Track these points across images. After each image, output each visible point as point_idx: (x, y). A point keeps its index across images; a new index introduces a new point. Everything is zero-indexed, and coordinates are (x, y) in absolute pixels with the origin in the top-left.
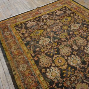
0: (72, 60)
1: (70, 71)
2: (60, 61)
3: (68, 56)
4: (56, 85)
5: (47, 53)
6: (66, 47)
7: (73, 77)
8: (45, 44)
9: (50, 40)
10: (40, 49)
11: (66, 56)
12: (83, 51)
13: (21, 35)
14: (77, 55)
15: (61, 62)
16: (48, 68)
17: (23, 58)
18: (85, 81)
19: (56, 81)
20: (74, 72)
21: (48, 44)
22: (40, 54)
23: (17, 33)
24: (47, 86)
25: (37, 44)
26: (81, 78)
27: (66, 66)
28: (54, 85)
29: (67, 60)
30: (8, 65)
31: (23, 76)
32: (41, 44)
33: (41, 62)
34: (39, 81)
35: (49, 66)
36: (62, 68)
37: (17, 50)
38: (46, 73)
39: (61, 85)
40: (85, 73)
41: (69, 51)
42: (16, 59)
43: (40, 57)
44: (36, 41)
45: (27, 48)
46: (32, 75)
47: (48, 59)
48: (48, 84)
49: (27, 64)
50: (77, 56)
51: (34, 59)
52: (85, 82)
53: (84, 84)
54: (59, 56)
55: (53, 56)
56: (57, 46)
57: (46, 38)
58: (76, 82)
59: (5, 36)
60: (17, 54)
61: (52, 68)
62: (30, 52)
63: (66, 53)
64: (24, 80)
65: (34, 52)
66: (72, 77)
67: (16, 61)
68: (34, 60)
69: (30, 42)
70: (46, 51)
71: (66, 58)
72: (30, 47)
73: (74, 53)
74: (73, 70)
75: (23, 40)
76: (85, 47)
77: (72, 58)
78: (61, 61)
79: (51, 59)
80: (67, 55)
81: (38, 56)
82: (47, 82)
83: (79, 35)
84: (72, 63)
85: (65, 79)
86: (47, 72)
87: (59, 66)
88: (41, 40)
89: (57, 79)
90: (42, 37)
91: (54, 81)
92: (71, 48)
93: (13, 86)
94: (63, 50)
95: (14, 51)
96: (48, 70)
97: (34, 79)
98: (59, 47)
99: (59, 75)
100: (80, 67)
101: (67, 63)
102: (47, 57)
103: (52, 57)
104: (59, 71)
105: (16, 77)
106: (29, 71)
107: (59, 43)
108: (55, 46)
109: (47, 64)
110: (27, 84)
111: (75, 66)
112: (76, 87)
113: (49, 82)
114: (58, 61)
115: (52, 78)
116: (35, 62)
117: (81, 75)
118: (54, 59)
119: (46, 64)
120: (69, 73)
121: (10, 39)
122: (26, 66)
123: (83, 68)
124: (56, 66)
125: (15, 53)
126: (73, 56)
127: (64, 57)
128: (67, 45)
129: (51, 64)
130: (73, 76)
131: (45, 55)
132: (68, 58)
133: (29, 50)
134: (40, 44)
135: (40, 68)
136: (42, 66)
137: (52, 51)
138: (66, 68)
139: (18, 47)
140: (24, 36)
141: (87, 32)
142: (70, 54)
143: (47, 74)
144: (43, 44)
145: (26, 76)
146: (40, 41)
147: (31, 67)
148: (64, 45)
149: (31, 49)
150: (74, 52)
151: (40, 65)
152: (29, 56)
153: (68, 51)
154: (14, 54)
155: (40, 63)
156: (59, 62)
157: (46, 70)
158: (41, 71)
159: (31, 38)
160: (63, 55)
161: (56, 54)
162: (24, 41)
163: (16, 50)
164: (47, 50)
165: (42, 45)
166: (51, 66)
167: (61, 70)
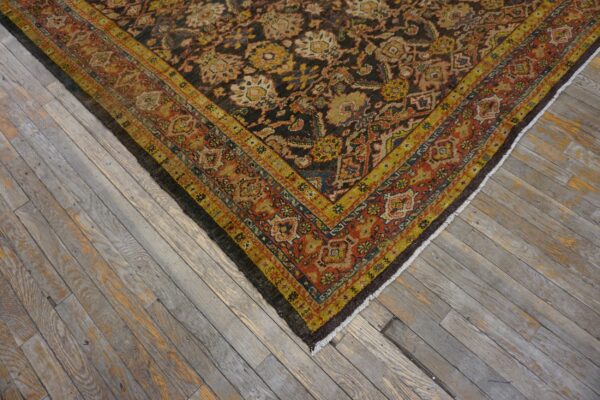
0: (308, 46)
1: (307, 72)
2: (269, 56)
3: (294, 38)
4: (266, 118)
5: (222, 44)
6: (282, 16)
7: (317, 86)
8: (208, 23)
9: (226, 6)
10: (194, 38)
11: (287, 38)
12: (342, 12)
13: (113, 15)
14: (323, 26)
15: (273, 58)
16: (232, 82)
17: (143, 76)
18: (354, 86)
19: (265, 108)
20: (320, 73)
21: (221, 20)
22: (199, 54)
23: (97, 13)
24: (240, 127)
25: (182, 29)
26: (343, 82)
27: (291, 64)
29: (291, 49)
30: (95, 109)
31: (156, 123)
32: (195, 26)
33: (205, 74)
34: (211, 120)
35: (235, 77)
36: (280, 71)
37: (111, 60)
38: (228, 96)
39: (284, 112)
40: (354, 68)
41: (294, 23)
42: (116, 86)
43: (200, 61)
44: (175, 20)
45: (148, 47)
46: (185, 113)
47: (227, 60)
48: (242, 120)
49: (159, 89)
50: (323, 32)
51: (180, 69)
52: (356, 90)
53: (352, 94)
54: (264, 43)
55: (244, 47)
56: (251, 18)
57: (208, 5)
58: (330, 94)
59: (51, 30)
60: (115, 70)
61: (248, 78)
62: (162, 56)
63: (287, 32)
64: (160, 130)
65: (177, 51)
66: (313, 87)
67: (119, 90)
68: (181, 72)
69: (151, 28)
70: (217, 39)
71: (288, 43)
72: (159, 43)
73: (311, 25)
74: (316, 67)
75: (125, 28)
77: (307, 40)
78: (273, 55)
79: (240, 57)
80: (289, 35)
81: (192, 58)
82: (239, 118)
84: (309, 52)
85: (292, 98)
86: (233, 94)
87: (270, 70)
88: (190, 14)
89: (269, 103)
90: (192, 6)
91: (260, 110)
92: (300, 15)
93: (129, 154)
94: (275, 26)
95: (103, 65)
96: (234, 87)
97: (195, 121)
98: (260, 21)
99: (271, 90)
100: (335, 57)
101: (294, 56)
102: (223, 56)
103: (241, 52)
104: (271, 82)
105: (131, 131)
106: (170, 104)
108: (246, 21)
109: (227, 72)
110: (171, 138)
111: (320, 58)
112: (330, 105)
113: (242, 116)
114: (264, 58)
115: (252, 104)
116: (185, 78)
117: (340, 75)
118: (250, 56)
119: (225, 75)
120: (304, 79)
121: (72, 35)
122: (156, 95)
123: (345, 56)
124: (259, 72)
125: (106, 70)
126: (309, 34)
127: (280, 42)
128: (285, 8)
129: (241, 70)
130: (318, 83)
131: (216, 51)
132: (293, 44)
133: (157, 51)
134: (192, 28)
135: (206, 89)
136: (212, 82)
137: (239, 36)
138: (291, 70)
139: (111, 52)
140: (124, 15)
142: (298, 30)
143: (234, 98)
144: (200, 24)
145: (167, 120)
146: (189, 17)
147: (175, 94)
148: (276, 11)
149: (164, 46)
150: (313, 21)
151: (204, 81)
152: (161, 65)
153: (292, 25)
154: (105, 73)
155: (203, 77)
156: (266, 59)
158: (210, 96)
159: (153, 16)
160: (277, 38)
161: (251, 41)
162: (129, 30)
163: (108, 62)
164: (220, 37)
165: (198, 27)
166: (241, 77)
167: (276, 78)
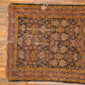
28: (67, 66)
76: (61, 38)
83: (51, 33)
107: (49, 49)
141: (52, 26)
157: (59, 65)
